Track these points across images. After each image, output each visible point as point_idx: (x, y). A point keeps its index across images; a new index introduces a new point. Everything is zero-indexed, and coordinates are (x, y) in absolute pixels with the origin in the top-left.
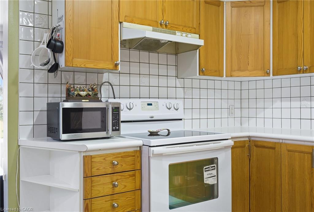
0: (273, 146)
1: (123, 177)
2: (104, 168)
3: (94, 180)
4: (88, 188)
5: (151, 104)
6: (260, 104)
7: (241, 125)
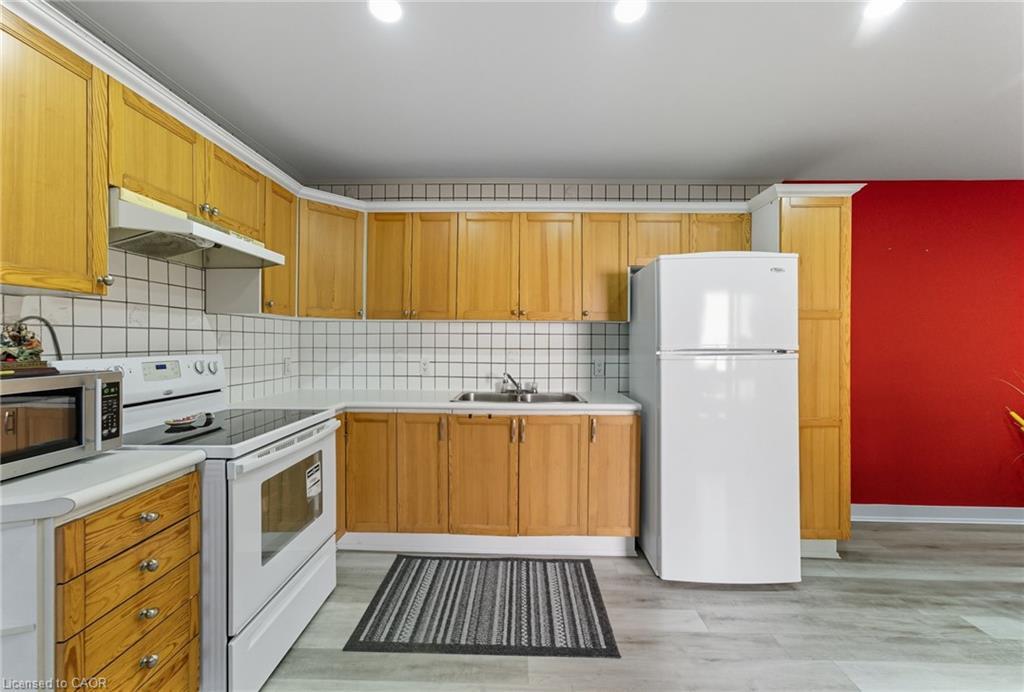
0: (385, 418)
1: (164, 542)
2: (120, 538)
3: (91, 581)
4: (75, 606)
5: (164, 367)
6: (333, 356)
7: (299, 387)
